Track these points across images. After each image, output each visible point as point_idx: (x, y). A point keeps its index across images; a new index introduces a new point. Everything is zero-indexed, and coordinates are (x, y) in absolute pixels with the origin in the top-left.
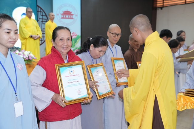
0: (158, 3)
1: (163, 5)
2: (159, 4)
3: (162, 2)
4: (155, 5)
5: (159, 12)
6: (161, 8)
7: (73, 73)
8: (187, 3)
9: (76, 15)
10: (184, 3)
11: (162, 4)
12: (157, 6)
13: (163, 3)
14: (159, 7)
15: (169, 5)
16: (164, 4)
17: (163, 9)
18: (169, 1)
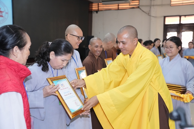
0: (93, 6)
1: (98, 9)
2: (95, 8)
3: (97, 6)
4: (91, 8)
5: (94, 15)
6: (97, 12)
7: (64, 86)
8: (120, 9)
9: (7, 13)
10: (117, 9)
11: (97, 8)
12: (92, 9)
13: (98, 7)
14: (94, 11)
15: (104, 10)
16: (99, 8)
17: (98, 12)
18: (104, 6)
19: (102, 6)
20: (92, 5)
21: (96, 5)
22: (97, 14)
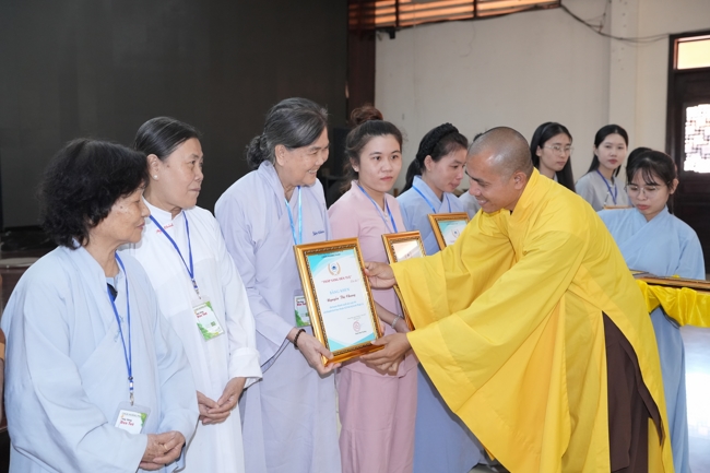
0: (378, 12)
1: (398, 21)
2: (383, 17)
3: (393, 10)
5: (383, 45)
6: (392, 30)
11: (393, 18)
12: (374, 24)
13: (397, 14)
14: (382, 30)
15: (418, 22)
16: (402, 17)
17: (398, 34)
18: (418, 7)
19: (411, 8)
20: (374, 8)
21: (391, 6)
22: (393, 41)
